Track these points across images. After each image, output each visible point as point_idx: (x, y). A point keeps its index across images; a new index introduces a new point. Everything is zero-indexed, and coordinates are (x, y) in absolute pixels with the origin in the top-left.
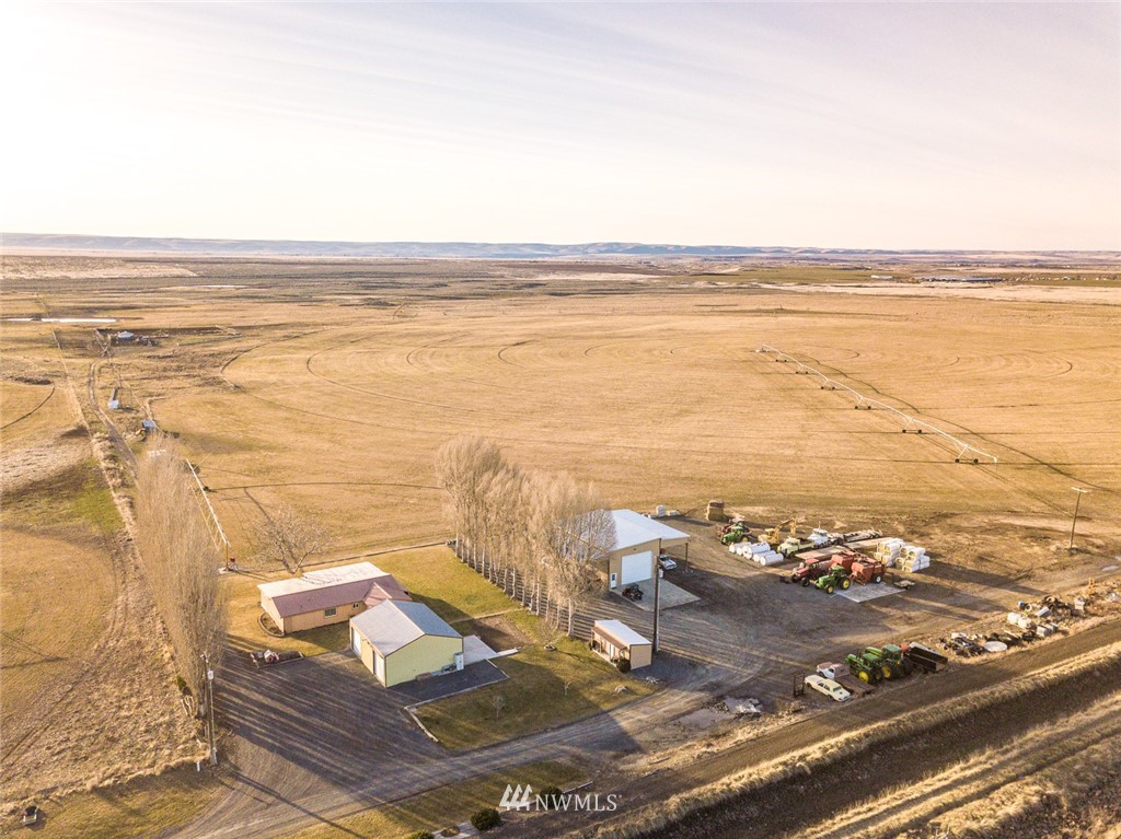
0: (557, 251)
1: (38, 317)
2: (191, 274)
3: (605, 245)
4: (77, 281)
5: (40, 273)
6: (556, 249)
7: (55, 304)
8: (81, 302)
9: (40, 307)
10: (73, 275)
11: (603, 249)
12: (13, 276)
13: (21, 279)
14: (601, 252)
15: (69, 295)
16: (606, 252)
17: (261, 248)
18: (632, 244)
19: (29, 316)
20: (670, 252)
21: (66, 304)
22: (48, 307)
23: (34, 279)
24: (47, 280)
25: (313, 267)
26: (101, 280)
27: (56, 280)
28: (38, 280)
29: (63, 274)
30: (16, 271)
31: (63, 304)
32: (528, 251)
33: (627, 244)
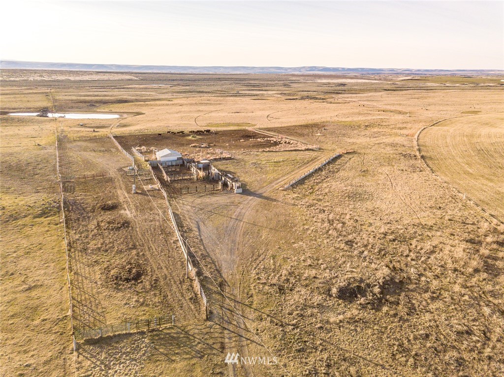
0: (286, 70)
1: (44, 111)
2: (136, 78)
3: (309, 67)
4: (75, 82)
5: (54, 77)
6: (286, 69)
7: (61, 97)
8: (81, 96)
9: (49, 100)
10: (72, 78)
11: (308, 69)
12: (39, 78)
13: (43, 80)
14: (307, 71)
15: (71, 90)
16: (309, 71)
17: (152, 69)
18: (321, 67)
19: (36, 110)
20: (340, 71)
21: (70, 98)
22: (55, 100)
23: (50, 81)
24: (58, 81)
25: (195, 75)
26: (88, 81)
27: (62, 81)
28: (52, 81)
29: (66, 78)
30: (41, 76)
31: (66, 98)
32: (273, 70)
33: (319, 67)
